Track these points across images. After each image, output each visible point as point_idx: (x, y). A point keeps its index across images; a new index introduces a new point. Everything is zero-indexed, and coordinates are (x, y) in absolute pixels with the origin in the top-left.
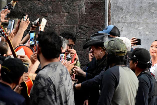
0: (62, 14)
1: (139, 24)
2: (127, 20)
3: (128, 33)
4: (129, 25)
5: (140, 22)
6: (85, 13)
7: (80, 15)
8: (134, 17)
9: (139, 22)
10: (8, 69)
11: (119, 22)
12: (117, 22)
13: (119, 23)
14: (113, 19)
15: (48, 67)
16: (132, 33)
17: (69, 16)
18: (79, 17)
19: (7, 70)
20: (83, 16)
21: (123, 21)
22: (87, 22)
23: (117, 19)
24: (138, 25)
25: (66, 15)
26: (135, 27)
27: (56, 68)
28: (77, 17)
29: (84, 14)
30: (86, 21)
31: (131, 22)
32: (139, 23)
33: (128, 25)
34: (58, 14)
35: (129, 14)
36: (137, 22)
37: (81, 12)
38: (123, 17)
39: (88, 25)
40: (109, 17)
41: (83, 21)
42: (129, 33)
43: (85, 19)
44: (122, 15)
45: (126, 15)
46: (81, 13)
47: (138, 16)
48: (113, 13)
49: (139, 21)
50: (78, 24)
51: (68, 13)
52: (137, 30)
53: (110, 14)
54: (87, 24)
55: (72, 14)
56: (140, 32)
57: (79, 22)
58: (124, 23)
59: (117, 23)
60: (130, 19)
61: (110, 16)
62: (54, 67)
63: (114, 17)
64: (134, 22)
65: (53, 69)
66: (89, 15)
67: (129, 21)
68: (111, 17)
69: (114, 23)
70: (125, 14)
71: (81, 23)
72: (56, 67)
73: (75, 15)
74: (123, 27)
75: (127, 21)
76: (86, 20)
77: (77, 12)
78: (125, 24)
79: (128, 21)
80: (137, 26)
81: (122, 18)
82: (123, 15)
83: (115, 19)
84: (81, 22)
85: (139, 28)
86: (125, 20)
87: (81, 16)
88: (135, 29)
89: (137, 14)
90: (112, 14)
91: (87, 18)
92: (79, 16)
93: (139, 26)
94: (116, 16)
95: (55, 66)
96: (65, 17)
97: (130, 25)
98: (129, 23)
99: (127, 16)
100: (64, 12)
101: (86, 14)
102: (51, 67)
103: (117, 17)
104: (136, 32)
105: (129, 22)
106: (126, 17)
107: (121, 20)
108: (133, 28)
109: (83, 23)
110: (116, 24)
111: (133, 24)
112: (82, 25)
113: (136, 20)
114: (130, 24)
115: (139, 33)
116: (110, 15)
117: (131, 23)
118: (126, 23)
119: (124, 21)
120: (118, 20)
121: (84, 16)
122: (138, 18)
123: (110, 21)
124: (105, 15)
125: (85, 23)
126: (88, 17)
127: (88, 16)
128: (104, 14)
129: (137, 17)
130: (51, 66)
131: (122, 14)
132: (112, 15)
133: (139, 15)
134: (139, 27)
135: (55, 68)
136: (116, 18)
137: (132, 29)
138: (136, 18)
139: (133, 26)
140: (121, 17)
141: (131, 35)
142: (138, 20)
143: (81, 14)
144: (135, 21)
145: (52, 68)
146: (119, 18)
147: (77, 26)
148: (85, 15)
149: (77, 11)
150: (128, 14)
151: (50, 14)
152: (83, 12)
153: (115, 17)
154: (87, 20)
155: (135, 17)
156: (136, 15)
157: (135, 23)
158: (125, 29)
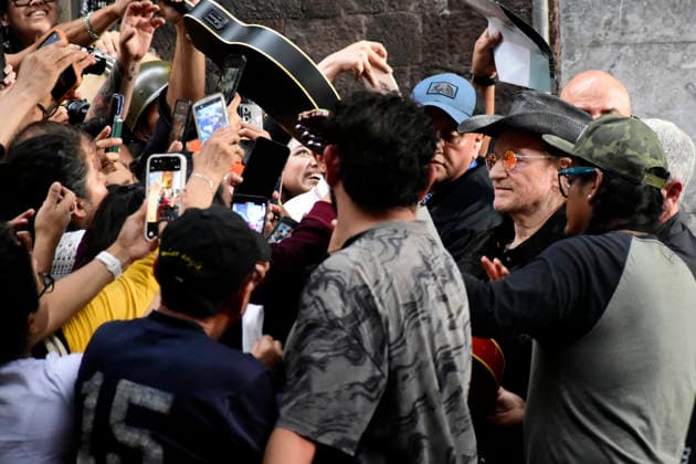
0: (346, 23)
1: (684, 49)
2: (632, 33)
3: (639, 87)
4: (642, 51)
5: (688, 40)
6: (447, 12)
7: (424, 22)
8: (660, 20)
9: (682, 39)
10: (188, 259)
11: (596, 44)
12: (588, 43)
13: (598, 49)
14: (570, 29)
15: (363, 239)
16: (655, 87)
17: (379, 30)
18: (421, 31)
19: (187, 262)
20: (439, 24)
21: (613, 36)
22: (459, 51)
23: (587, 29)
24: (681, 53)
25: (366, 25)
26: (667, 62)
27: (401, 244)
28: (412, 31)
29: (443, 16)
30: (451, 46)
31: (649, 39)
32: (684, 42)
33: (636, 53)
34: (328, 21)
35: (637, 9)
36: (675, 40)
37: (428, 7)
38: (614, 23)
39: (460, 62)
40: (550, 23)
41: (437, 47)
42: (642, 88)
43: (446, 37)
44: (609, 10)
45: (625, 13)
46: (428, 14)
47: (678, 13)
48: (569, 6)
49: (681, 33)
50: (420, 60)
51: (374, 13)
52: (676, 75)
53: (556, 9)
54: (457, 57)
55: (389, 19)
56: (691, 80)
57: (424, 53)
58: (619, 45)
59: (589, 46)
60: (642, 30)
61: (554, 19)
62: (391, 240)
63: (572, 21)
64: (662, 40)
65: (386, 247)
66: (463, 19)
67: (640, 38)
68: (562, 22)
69: (577, 51)
70: (620, 8)
71: (429, 55)
72: (400, 239)
73: (402, 24)
74: (613, 66)
75: (633, 38)
76: (453, 42)
77: (412, 8)
78: (622, 50)
79: (636, 36)
80: (675, 57)
81: (609, 23)
82: (613, 12)
83: (576, 30)
84: (432, 52)
85: (684, 66)
86: (623, 34)
87: (431, 26)
88: (669, 69)
89: (674, 6)
90: (564, 11)
91: (458, 34)
92: (420, 24)
93: (685, 54)
94: (583, 17)
95: (397, 236)
96: (361, 32)
97: (646, 52)
98: (642, 44)
99: (628, 17)
100: (357, 13)
101: (451, 17)
102: (379, 239)
103: (587, 23)
104: (673, 83)
105: (639, 41)
106: (625, 22)
107: (606, 34)
108: (656, 65)
109: (440, 54)
110: (583, 52)
111: (656, 47)
112: (439, 63)
113: (670, 32)
114: (645, 49)
115: (687, 87)
116: (554, 14)
117: (651, 43)
118: (625, 48)
119: (616, 39)
120: (591, 34)
121: (443, 23)
122: (678, 23)
123: (557, 41)
124: (534, 16)
125: (447, 54)
126: (458, 28)
127: (461, 24)
128: (530, 10)
129: (675, 17)
130: (376, 235)
131: (609, 7)
132: (563, 16)
133: (682, 7)
134: (683, 61)
135: (395, 241)
136: (582, 27)
137: (657, 71)
138: (669, 22)
139: (660, 57)
140: (603, 22)
141: (653, 95)
142: (678, 28)
143: (432, 15)
144: (668, 37)
145: (383, 243)
146: (597, 25)
147: (412, 70)
148: (448, 20)
149: (409, 4)
150: (632, 6)
151: (296, 22)
152: (437, 6)
153: (576, 24)
154: (457, 40)
155: (664, 19)
156: (669, 10)
157: (664, 43)
158: (625, 72)
